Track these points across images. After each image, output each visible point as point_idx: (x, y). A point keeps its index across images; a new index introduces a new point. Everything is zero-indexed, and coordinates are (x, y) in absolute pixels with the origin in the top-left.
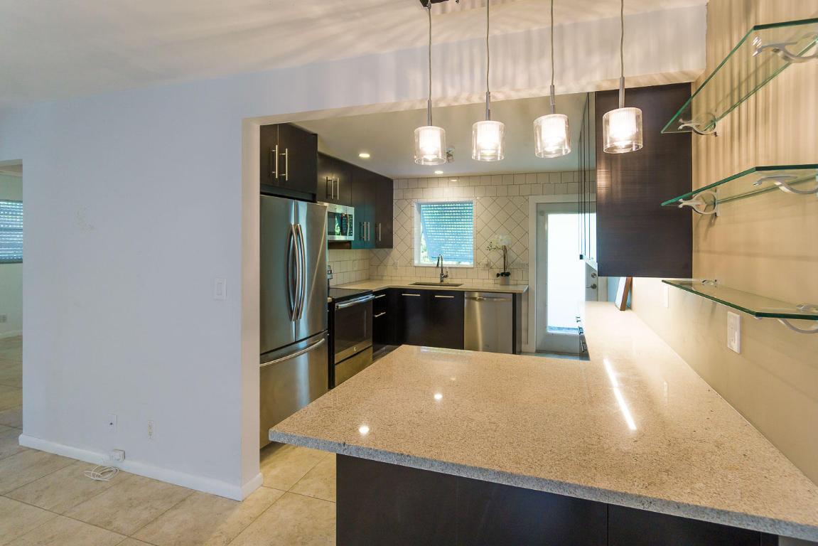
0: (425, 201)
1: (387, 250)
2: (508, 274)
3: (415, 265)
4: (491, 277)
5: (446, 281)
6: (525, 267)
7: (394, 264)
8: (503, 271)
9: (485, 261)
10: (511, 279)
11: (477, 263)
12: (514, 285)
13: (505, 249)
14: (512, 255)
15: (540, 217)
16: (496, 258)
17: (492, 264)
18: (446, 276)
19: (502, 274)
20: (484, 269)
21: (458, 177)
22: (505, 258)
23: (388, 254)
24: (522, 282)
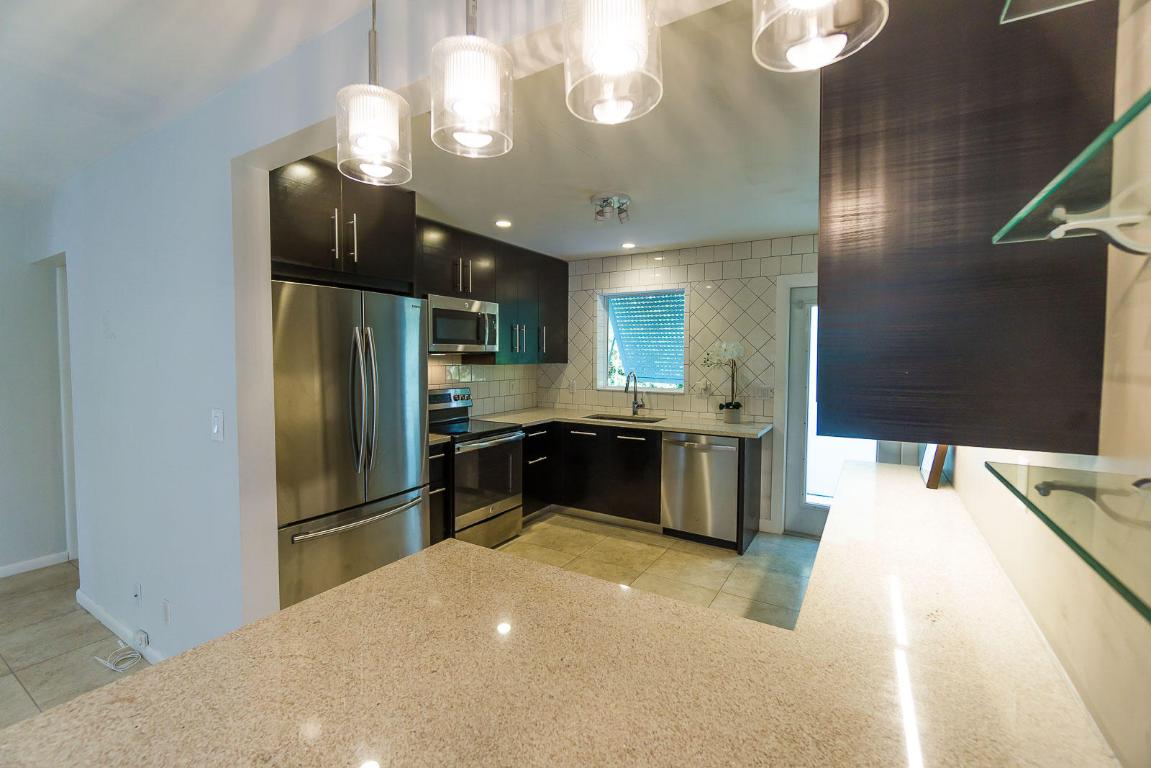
0: (614, 291)
1: (560, 365)
2: (737, 406)
3: (599, 387)
4: (711, 409)
5: (641, 413)
6: (767, 394)
7: (570, 387)
8: (729, 400)
9: (701, 384)
10: (744, 415)
11: (690, 388)
12: (749, 423)
13: (734, 364)
14: (747, 374)
15: (797, 311)
16: (720, 379)
17: (713, 389)
18: (642, 406)
19: (728, 406)
20: (700, 396)
21: (661, 253)
22: (733, 378)
23: (561, 372)
24: (763, 419)
